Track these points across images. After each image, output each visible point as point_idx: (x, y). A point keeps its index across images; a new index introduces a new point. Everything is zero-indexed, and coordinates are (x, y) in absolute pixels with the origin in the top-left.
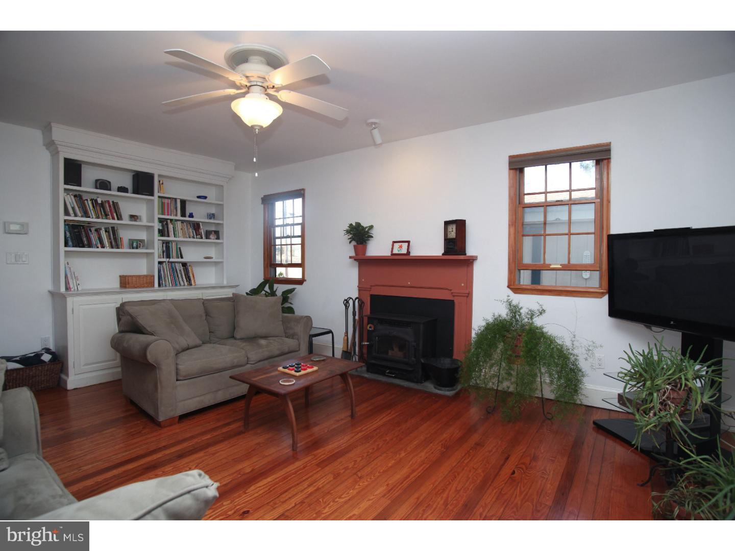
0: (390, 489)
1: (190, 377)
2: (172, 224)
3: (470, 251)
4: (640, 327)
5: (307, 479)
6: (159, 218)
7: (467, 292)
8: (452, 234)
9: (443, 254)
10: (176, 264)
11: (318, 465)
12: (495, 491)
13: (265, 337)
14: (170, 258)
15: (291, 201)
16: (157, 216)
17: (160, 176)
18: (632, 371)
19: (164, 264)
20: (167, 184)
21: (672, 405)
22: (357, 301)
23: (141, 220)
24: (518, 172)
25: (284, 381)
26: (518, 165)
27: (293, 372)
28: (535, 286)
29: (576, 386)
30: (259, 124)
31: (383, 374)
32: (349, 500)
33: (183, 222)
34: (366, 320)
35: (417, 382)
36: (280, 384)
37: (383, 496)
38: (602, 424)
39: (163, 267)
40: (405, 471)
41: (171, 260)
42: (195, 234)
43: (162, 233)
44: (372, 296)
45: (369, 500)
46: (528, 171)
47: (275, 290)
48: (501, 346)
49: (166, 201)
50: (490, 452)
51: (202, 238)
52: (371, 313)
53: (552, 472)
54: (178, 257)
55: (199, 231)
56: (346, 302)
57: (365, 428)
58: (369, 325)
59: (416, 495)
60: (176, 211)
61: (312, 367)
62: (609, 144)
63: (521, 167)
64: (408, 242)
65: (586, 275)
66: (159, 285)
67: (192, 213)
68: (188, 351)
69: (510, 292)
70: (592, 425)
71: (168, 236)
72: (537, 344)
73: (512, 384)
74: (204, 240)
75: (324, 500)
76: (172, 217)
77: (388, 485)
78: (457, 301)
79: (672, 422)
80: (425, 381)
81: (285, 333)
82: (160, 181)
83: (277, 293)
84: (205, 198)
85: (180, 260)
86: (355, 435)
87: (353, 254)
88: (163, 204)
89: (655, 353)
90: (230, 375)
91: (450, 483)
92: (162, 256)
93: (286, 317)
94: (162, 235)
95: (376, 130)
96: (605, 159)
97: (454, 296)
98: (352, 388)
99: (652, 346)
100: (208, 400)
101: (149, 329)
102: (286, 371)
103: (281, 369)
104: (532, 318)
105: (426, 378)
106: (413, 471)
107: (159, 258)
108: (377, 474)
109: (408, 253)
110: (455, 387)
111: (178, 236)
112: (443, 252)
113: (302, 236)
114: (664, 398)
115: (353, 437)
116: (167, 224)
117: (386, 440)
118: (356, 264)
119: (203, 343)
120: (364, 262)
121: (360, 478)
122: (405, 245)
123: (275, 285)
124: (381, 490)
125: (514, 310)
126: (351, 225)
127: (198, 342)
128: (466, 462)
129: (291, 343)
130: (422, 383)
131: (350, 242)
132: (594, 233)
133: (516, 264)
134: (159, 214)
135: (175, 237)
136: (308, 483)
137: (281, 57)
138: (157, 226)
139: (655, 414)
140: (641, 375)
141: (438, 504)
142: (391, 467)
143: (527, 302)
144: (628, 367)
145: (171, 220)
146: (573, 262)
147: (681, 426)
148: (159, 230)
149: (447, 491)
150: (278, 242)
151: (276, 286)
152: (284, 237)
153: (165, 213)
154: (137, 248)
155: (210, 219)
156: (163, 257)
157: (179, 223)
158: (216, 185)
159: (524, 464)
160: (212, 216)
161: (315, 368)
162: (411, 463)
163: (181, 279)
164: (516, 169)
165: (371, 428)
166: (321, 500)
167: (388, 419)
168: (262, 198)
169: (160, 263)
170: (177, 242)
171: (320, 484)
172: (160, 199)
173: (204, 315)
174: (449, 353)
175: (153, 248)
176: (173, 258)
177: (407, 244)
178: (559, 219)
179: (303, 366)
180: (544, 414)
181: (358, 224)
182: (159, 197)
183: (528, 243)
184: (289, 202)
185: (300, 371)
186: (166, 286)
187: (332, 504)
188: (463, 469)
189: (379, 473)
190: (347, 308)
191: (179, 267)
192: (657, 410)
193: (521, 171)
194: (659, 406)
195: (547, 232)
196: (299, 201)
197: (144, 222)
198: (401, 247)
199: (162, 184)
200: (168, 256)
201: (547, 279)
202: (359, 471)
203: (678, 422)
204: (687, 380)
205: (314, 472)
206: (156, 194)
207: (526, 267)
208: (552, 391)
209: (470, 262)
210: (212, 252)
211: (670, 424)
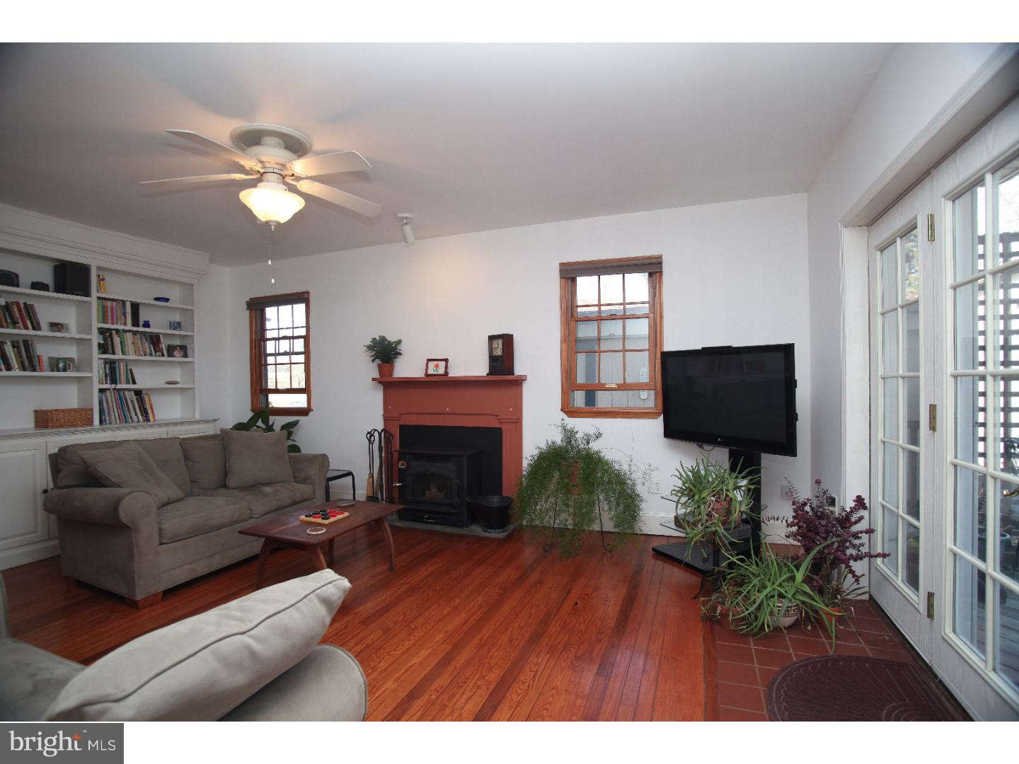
0: (449, 635)
1: (177, 539)
2: (119, 336)
3: (519, 370)
4: (692, 446)
5: (353, 638)
6: (99, 328)
7: (515, 417)
8: (499, 352)
9: (487, 375)
10: (126, 392)
11: (362, 623)
12: (559, 623)
13: (268, 484)
14: (116, 384)
15: (289, 307)
16: (96, 325)
17: (99, 268)
18: (684, 487)
19: (108, 392)
20: (110, 279)
21: (717, 516)
22: (383, 433)
23: (67, 330)
24: (570, 281)
25: (312, 531)
26: (570, 273)
27: (320, 521)
28: (590, 410)
29: (634, 511)
30: (277, 220)
31: (420, 520)
32: (406, 651)
33: (134, 333)
34: (396, 455)
35: (462, 527)
36: (308, 534)
37: (443, 643)
38: (659, 549)
39: (106, 396)
40: (463, 616)
41: (119, 386)
42: (153, 350)
43: (103, 348)
44: (402, 427)
45: (429, 648)
46: (581, 281)
47: (271, 423)
48: (556, 475)
49: (109, 303)
50: (551, 588)
51: (163, 355)
52: (400, 447)
53: (613, 599)
54: (128, 383)
55: (158, 346)
56: (370, 434)
57: (409, 580)
58: (400, 463)
59: (478, 637)
60: (125, 318)
61: (342, 513)
62: (660, 257)
63: (572, 276)
64: (446, 360)
65: (644, 394)
66: (101, 422)
67: (148, 321)
68: (169, 507)
69: (564, 416)
70: (651, 552)
71: (114, 353)
72: (594, 470)
73: (569, 515)
74: (166, 358)
75: (378, 655)
76: (120, 327)
77: (446, 632)
78: (504, 427)
79: (716, 530)
80: (471, 524)
81: (294, 477)
82: (99, 276)
83: (274, 427)
84: (167, 300)
85: (131, 386)
86: (399, 588)
87: (377, 375)
88: (104, 308)
89: (702, 467)
90: (239, 530)
91: (512, 621)
92: (104, 381)
93: (292, 456)
94: (104, 352)
95: (408, 226)
96: (657, 272)
97: (501, 423)
98: (390, 536)
99: (700, 461)
100: (202, 568)
101: (114, 480)
102: (311, 519)
103: (303, 517)
104: (588, 443)
105: (474, 520)
106: (471, 616)
107: (100, 383)
108: (433, 623)
109: (446, 373)
110: (506, 528)
111: (129, 352)
112: (488, 371)
113: (307, 352)
114: (709, 509)
115: (396, 591)
116: (111, 336)
117: (436, 590)
118: (381, 387)
119: (186, 496)
120: (391, 386)
121: (414, 629)
122: (442, 364)
123: (270, 417)
124: (439, 637)
125: (569, 435)
126: (374, 339)
127: (180, 494)
128: (526, 600)
129: (304, 489)
130: (467, 526)
131: (373, 361)
132: (648, 350)
133: (569, 384)
134: (98, 322)
135: (123, 354)
136: (354, 642)
137: (305, 141)
138: (96, 339)
139: (702, 525)
140: (691, 490)
141: (503, 641)
142: (447, 614)
143: (583, 426)
144: (680, 483)
145: (118, 331)
146: (629, 380)
147: (723, 534)
148: (99, 344)
149: (511, 629)
150: (270, 360)
151: (272, 419)
152: (279, 354)
153: (107, 320)
154: (65, 370)
155: (174, 329)
156: (106, 383)
157: (129, 336)
158: (181, 283)
159: (586, 595)
160: (177, 326)
161: (346, 514)
162: (468, 608)
163: (133, 413)
164: (568, 278)
165: (416, 579)
166: (374, 656)
167: (434, 568)
168: (247, 302)
169: (101, 391)
170: (127, 362)
171: (369, 641)
172: (101, 301)
173: (183, 459)
174: (498, 490)
175: (91, 370)
176: (120, 383)
177: (444, 362)
178: (614, 335)
179: (330, 512)
180: (604, 546)
181: (383, 339)
182: (99, 298)
183: (581, 359)
184: (286, 309)
185: (328, 518)
186: (110, 423)
187: (387, 657)
188: (525, 607)
189: (434, 621)
190: (371, 442)
191: (130, 396)
192: (704, 521)
193: (574, 280)
194: (705, 517)
195: (602, 349)
196: (300, 308)
197: (73, 332)
198: (437, 366)
199: (103, 280)
200: (114, 381)
201: (603, 400)
202: (411, 623)
203: (721, 530)
204: (727, 490)
205: (359, 630)
206: (94, 294)
207: (580, 387)
208: (611, 519)
209: (518, 382)
210: (176, 374)
211: (715, 533)
